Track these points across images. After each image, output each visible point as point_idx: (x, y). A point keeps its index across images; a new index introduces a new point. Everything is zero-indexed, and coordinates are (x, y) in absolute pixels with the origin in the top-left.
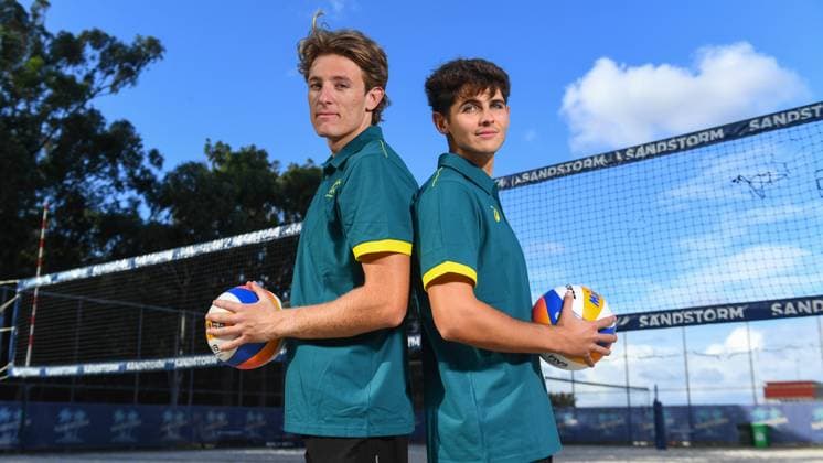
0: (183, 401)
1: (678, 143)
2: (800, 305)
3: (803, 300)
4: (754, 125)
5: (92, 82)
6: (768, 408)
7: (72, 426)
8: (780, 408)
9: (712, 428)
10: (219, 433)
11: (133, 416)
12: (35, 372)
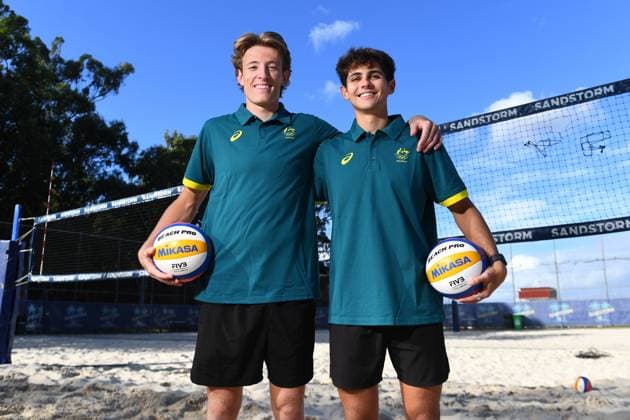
0: (147, 301)
1: (486, 119)
2: (571, 229)
3: (573, 225)
4: (537, 106)
5: (88, 93)
6: (523, 304)
7: (77, 316)
8: (529, 304)
9: (488, 317)
10: (171, 322)
11: (115, 310)
12: (46, 279)
